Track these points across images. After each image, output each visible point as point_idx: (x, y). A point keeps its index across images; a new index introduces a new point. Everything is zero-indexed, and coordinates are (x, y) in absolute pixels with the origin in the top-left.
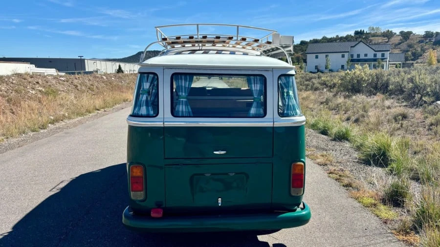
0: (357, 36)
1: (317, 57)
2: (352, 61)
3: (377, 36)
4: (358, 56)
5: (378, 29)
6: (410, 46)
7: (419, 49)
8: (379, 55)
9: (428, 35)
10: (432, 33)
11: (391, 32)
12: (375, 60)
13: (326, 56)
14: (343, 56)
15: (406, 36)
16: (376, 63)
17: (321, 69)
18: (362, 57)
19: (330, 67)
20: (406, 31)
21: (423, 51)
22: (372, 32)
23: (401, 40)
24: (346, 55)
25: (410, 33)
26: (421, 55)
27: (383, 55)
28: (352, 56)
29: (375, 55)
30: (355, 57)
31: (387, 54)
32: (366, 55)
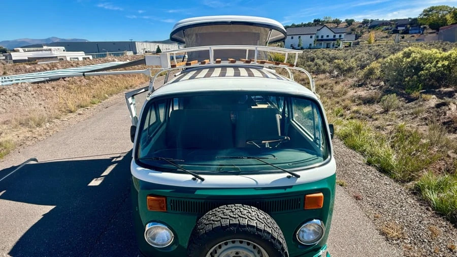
0: (316, 23)
1: (292, 38)
2: (318, 40)
3: (330, 23)
4: (322, 37)
5: (329, 18)
6: (353, 30)
7: (359, 32)
8: (337, 36)
9: (365, 22)
10: (368, 20)
11: (338, 20)
12: (334, 40)
13: (299, 37)
14: (311, 37)
15: (350, 23)
16: (336, 42)
17: (295, 47)
18: (325, 37)
19: (302, 45)
20: (349, 19)
21: (362, 33)
22: (326, 20)
23: (346, 25)
24: (314, 36)
25: (352, 21)
26: (360, 36)
27: (340, 36)
28: (318, 37)
29: (334, 36)
30: (320, 38)
31: (343, 36)
32: (328, 36)
